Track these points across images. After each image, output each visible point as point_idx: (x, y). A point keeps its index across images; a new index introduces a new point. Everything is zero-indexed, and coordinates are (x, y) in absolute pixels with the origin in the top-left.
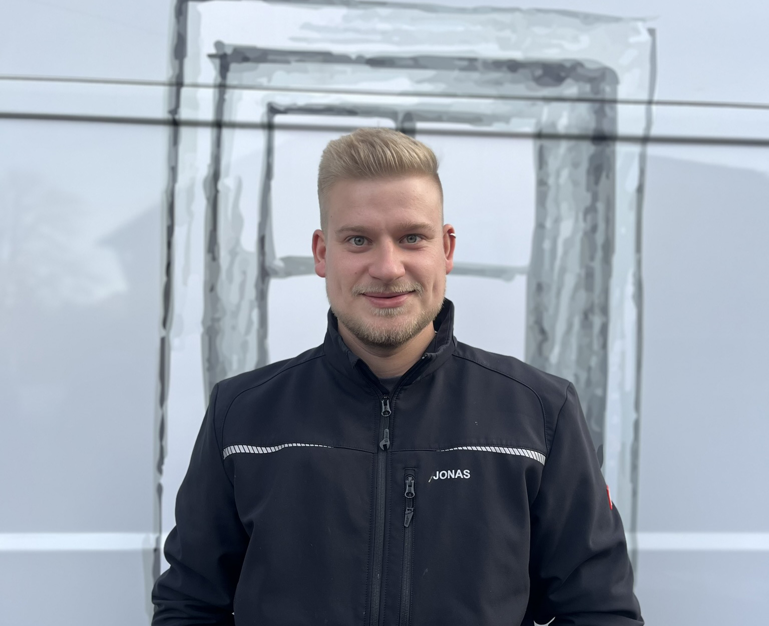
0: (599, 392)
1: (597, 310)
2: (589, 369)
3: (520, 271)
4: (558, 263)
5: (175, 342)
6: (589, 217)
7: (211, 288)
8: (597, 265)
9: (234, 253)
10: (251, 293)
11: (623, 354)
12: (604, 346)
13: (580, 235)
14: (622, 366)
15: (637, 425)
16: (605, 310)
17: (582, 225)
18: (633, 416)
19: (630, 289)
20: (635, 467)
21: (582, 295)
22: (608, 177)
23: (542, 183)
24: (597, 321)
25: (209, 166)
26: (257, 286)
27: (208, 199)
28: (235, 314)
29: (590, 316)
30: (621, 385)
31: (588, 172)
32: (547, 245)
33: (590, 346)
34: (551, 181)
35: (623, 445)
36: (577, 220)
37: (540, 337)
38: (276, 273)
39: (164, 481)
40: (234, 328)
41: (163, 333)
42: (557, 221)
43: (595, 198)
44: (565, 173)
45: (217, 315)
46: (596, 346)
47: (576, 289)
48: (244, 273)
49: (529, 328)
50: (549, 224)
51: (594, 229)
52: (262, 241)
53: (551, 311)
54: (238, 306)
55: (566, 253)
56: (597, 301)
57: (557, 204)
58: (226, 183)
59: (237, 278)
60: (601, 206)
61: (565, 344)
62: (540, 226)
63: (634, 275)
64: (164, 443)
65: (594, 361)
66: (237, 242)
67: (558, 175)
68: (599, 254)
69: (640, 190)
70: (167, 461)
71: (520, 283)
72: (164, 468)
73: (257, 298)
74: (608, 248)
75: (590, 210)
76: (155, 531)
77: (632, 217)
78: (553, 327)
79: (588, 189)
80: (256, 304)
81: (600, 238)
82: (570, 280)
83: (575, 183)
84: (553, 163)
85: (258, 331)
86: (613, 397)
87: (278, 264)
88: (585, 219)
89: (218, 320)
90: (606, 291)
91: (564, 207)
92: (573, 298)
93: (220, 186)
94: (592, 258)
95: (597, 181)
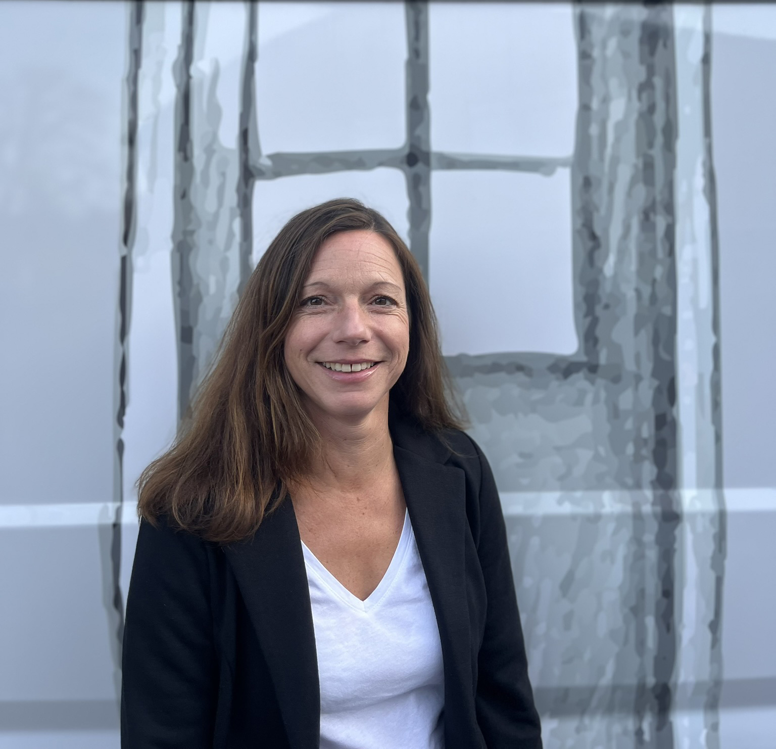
0: (667, 310)
1: (659, 208)
2: (654, 281)
3: (563, 163)
4: (609, 151)
5: (138, 262)
6: (644, 96)
7: (183, 195)
8: (657, 152)
9: (210, 151)
10: (231, 198)
11: (695, 262)
12: (671, 252)
13: (634, 116)
14: (694, 277)
15: (716, 351)
16: (670, 209)
17: (636, 105)
18: (712, 340)
19: (699, 182)
20: (716, 405)
21: (641, 190)
22: (665, 45)
23: (584, 56)
24: (661, 222)
25: (180, 47)
26: (238, 190)
27: (178, 86)
28: (213, 225)
29: (652, 216)
30: (694, 301)
31: (642, 41)
32: (594, 130)
33: (653, 252)
34: (596, 53)
35: (701, 376)
36: (629, 99)
37: (590, 244)
38: (263, 174)
39: (126, 435)
40: (211, 242)
41: (124, 251)
42: (606, 100)
43: (651, 72)
44: (613, 43)
45: (190, 228)
46: (661, 253)
47: (633, 182)
48: (223, 175)
49: (576, 233)
50: (595, 104)
51: (651, 109)
52: (245, 136)
53: (603, 211)
54: (216, 215)
55: (618, 140)
56: (659, 198)
57: (605, 80)
58: (201, 67)
59: (215, 180)
60: (658, 81)
61: (622, 253)
62: (585, 108)
63: (704, 164)
64: (125, 388)
65: (659, 272)
66: (215, 137)
67: (604, 46)
68: (659, 140)
69: (706, 60)
70: (129, 410)
71: (563, 178)
72: (126, 419)
73: (239, 205)
74: (670, 131)
75: (646, 87)
76: (114, 500)
77: (697, 93)
78: (606, 231)
79: (642, 61)
80: (238, 212)
81: (659, 119)
82: (625, 173)
83: (626, 55)
84: (597, 32)
85: (241, 245)
86: (685, 316)
87: (265, 162)
88: (640, 98)
89: (192, 233)
90: (670, 186)
91: (614, 83)
92: (629, 194)
93: (193, 71)
94: (651, 145)
95: (652, 52)
